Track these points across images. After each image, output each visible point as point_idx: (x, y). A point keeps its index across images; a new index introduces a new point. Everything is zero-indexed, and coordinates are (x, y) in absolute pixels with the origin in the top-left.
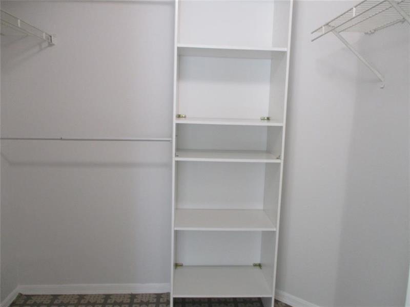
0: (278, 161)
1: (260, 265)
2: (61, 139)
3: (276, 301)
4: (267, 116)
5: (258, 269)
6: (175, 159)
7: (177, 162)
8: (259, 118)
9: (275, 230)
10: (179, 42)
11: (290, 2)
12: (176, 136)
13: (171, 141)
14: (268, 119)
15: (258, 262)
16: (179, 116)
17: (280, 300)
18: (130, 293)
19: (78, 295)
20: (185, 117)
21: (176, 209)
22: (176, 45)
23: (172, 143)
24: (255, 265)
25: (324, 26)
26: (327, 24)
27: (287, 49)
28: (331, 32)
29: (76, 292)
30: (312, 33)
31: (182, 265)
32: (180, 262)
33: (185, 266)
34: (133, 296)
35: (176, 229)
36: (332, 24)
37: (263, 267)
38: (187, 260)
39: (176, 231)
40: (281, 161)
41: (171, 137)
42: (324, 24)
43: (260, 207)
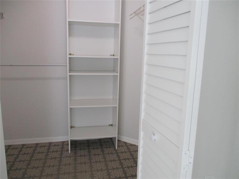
0: (117, 74)
1: (112, 125)
2: (11, 65)
3: (118, 141)
4: (113, 54)
5: (111, 127)
6: (69, 74)
7: (70, 76)
8: (109, 55)
9: (116, 106)
10: (69, 19)
11: (120, 1)
12: (69, 63)
13: (66, 66)
14: (113, 55)
15: (111, 124)
16: (70, 54)
17: (121, 140)
18: (49, 142)
19: (22, 144)
20: (73, 55)
21: (70, 100)
22: (68, 20)
23: (67, 67)
24: (110, 125)
25: (134, 13)
26: (135, 12)
27: (120, 23)
28: (136, 16)
29: (21, 143)
30: (130, 16)
31: (74, 127)
32: (73, 125)
33: (76, 127)
34: (50, 143)
35: (70, 107)
36: (137, 12)
37: (113, 126)
38: (76, 124)
39: (71, 108)
40: (118, 74)
41: (67, 64)
42: (133, 12)
43: (111, 97)
